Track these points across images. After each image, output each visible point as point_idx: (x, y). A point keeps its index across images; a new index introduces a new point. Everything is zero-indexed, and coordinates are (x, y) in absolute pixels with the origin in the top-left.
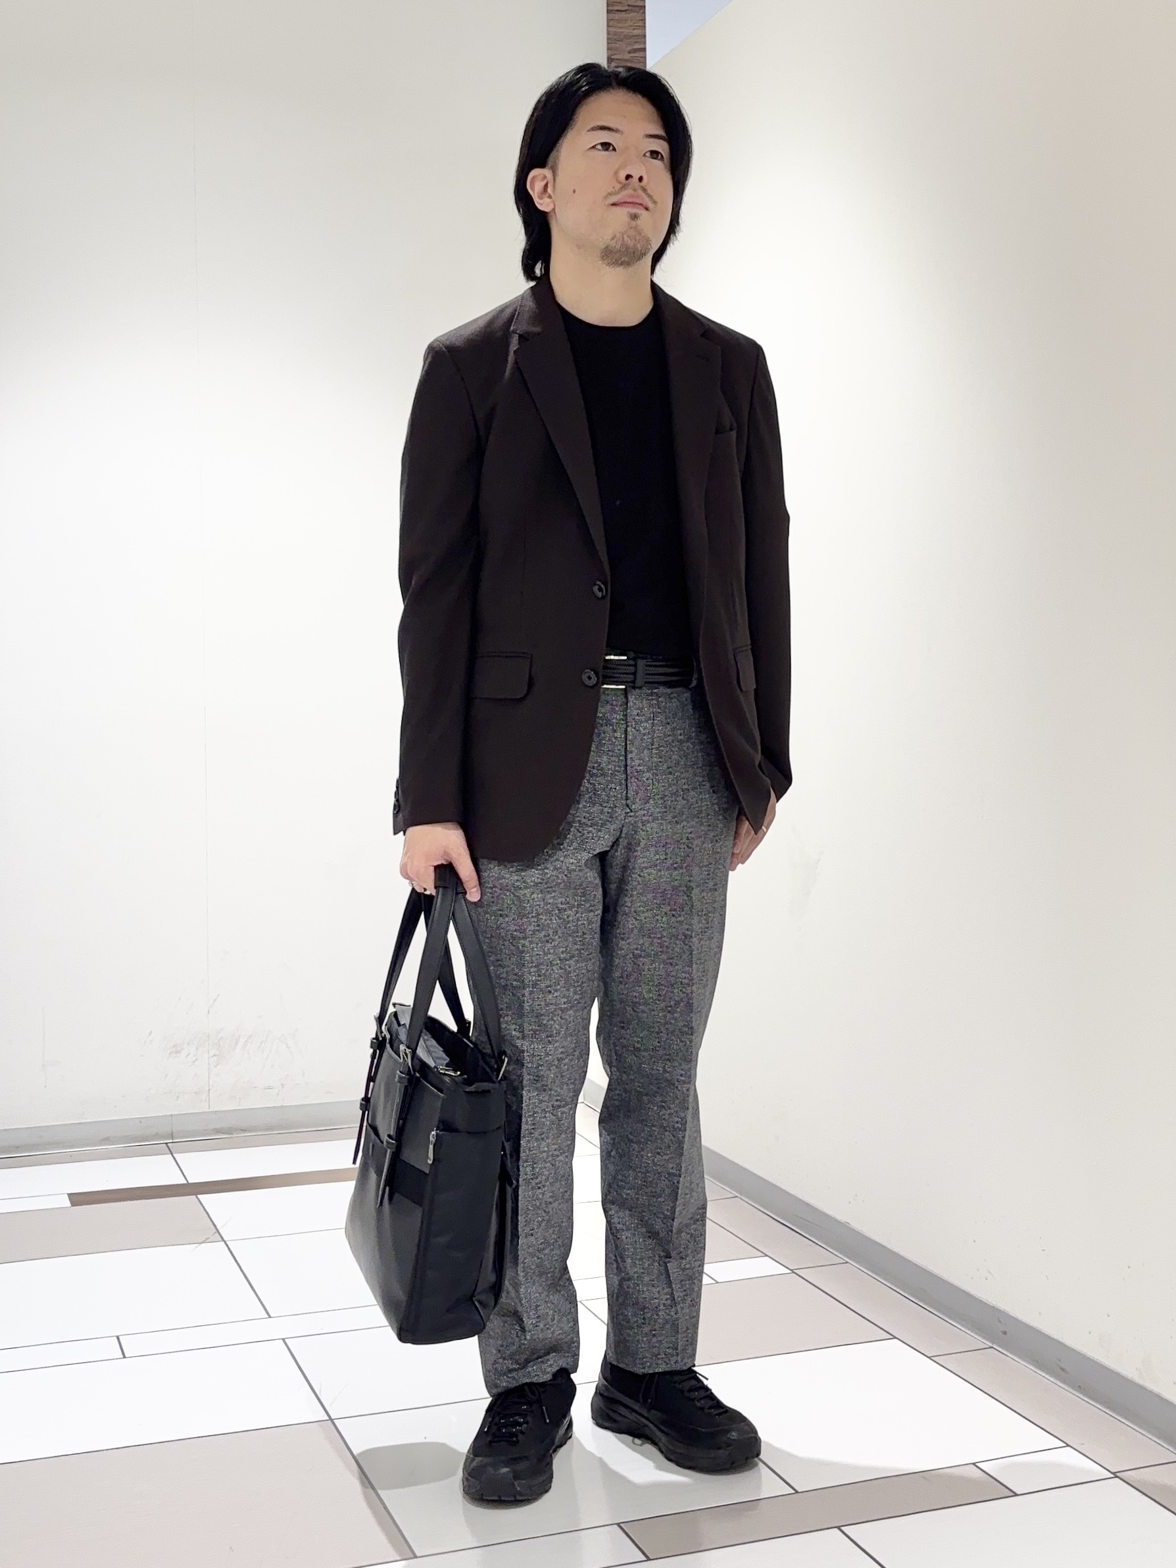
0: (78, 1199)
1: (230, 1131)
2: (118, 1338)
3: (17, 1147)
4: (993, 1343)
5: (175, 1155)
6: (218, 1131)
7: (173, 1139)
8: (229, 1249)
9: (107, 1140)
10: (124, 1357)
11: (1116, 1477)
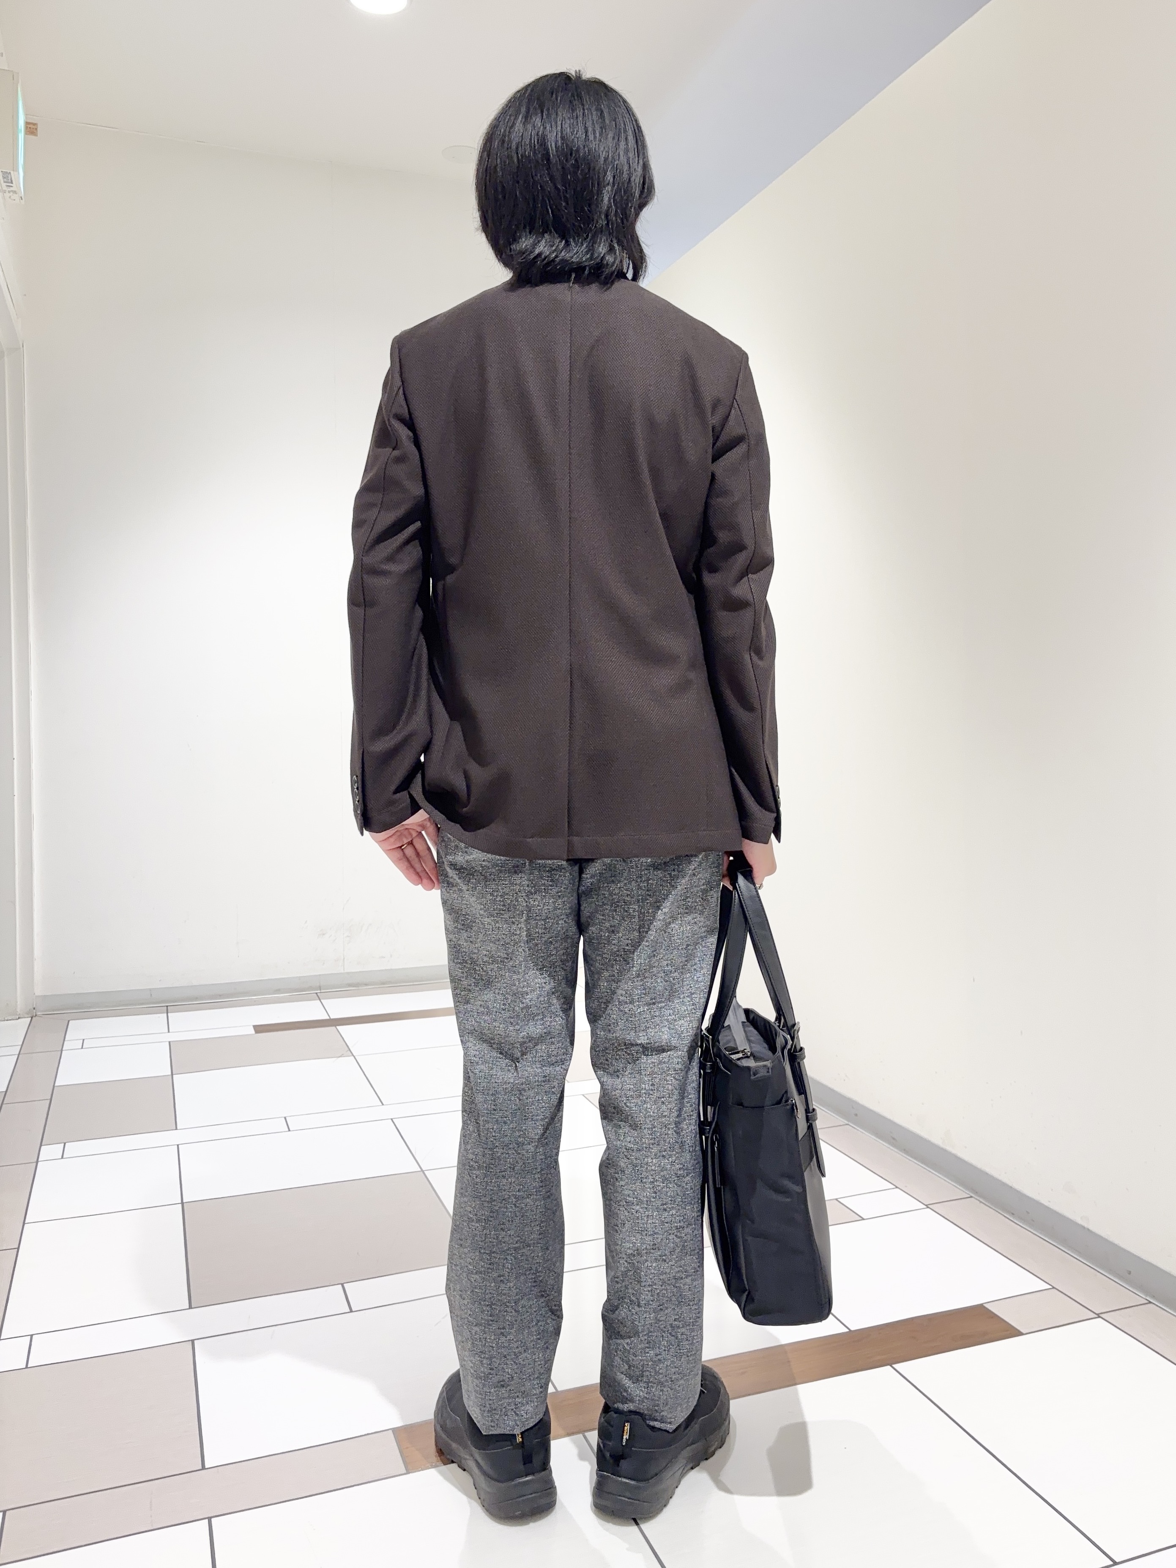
0: (259, 1029)
1: (357, 985)
2: (285, 1118)
3: (220, 996)
4: (848, 1121)
5: (322, 1001)
6: (350, 985)
7: (320, 990)
8: (356, 1060)
9: (278, 991)
10: (289, 1130)
11: (928, 1207)
